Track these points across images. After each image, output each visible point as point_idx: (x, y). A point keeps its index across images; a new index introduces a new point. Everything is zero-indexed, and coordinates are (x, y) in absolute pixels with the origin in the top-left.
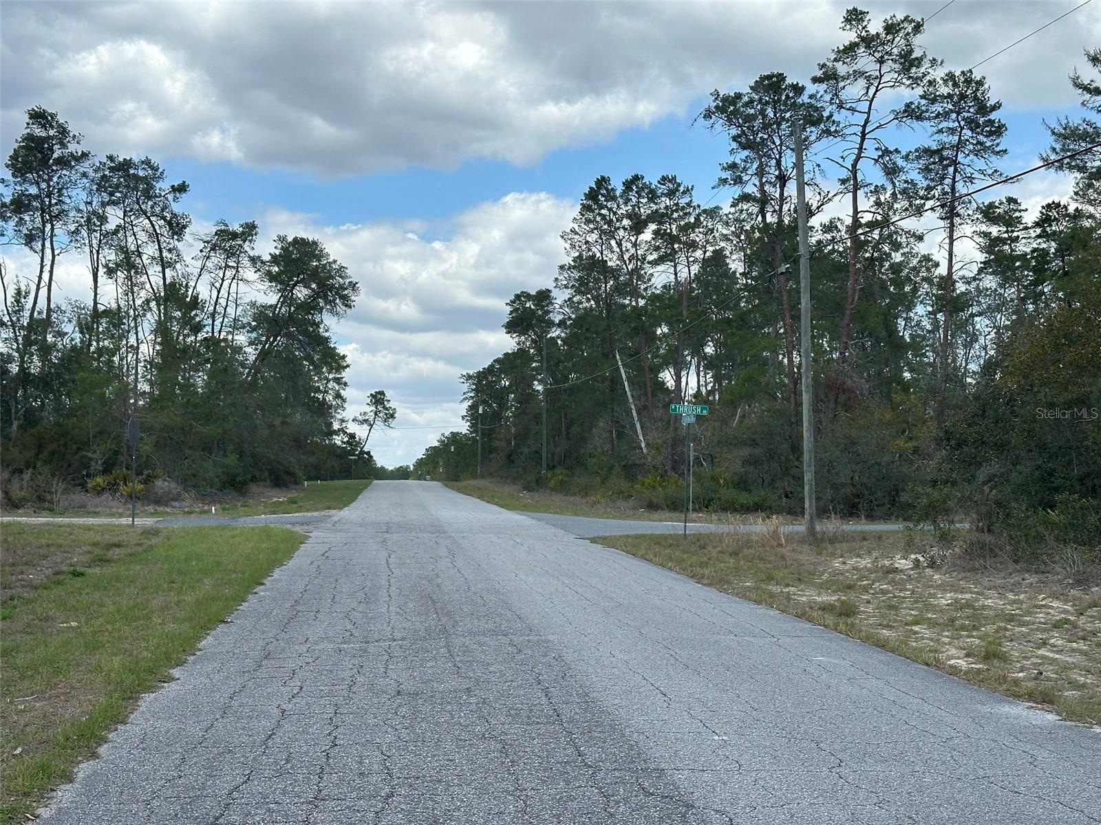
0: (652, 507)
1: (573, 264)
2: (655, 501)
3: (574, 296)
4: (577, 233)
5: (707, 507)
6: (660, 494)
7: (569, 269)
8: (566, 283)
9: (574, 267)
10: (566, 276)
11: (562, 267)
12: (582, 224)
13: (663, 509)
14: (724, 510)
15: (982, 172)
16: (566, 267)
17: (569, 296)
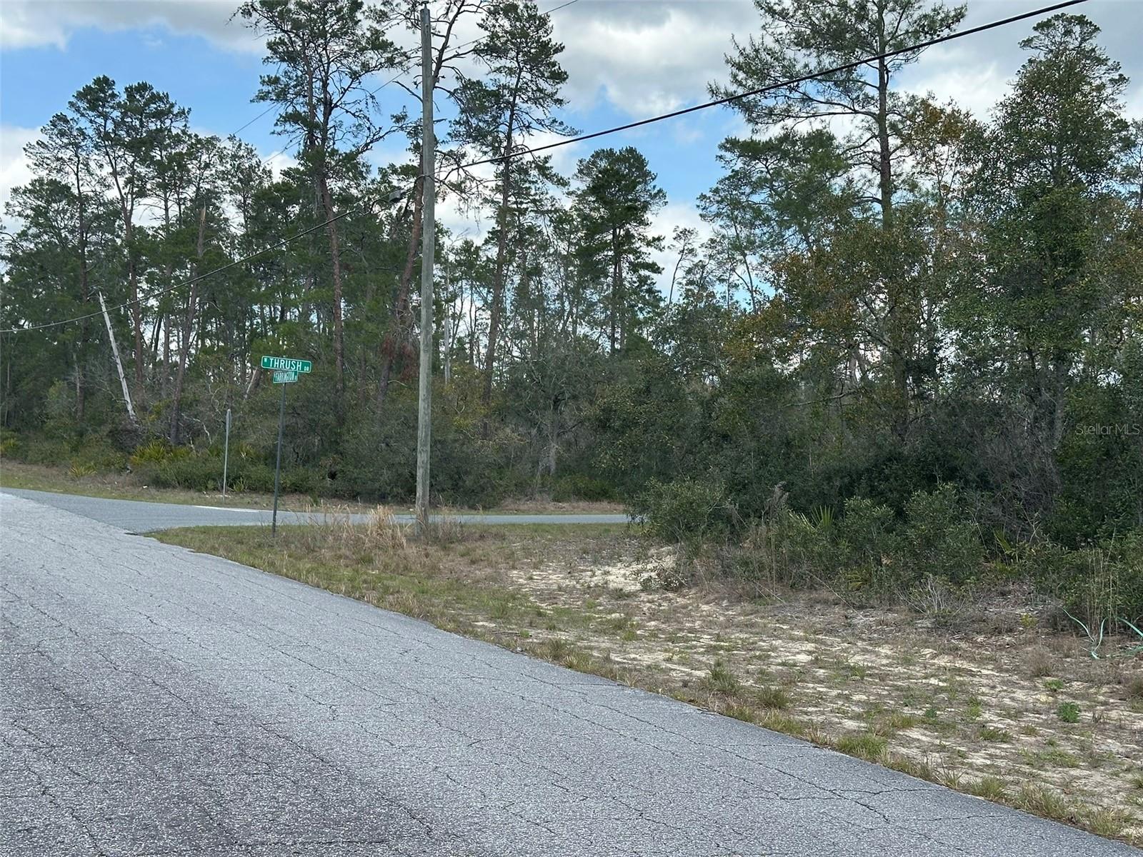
0: (160, 483)
1: (30, 187)
2: (163, 477)
3: (29, 229)
4: (45, 147)
5: (231, 486)
6: (166, 468)
7: (25, 192)
8: (20, 209)
9: (31, 192)
10: (21, 201)
11: (15, 191)
12: (54, 137)
13: (174, 487)
14: (253, 489)
15: (540, 122)
16: (21, 191)
17: (24, 228)
